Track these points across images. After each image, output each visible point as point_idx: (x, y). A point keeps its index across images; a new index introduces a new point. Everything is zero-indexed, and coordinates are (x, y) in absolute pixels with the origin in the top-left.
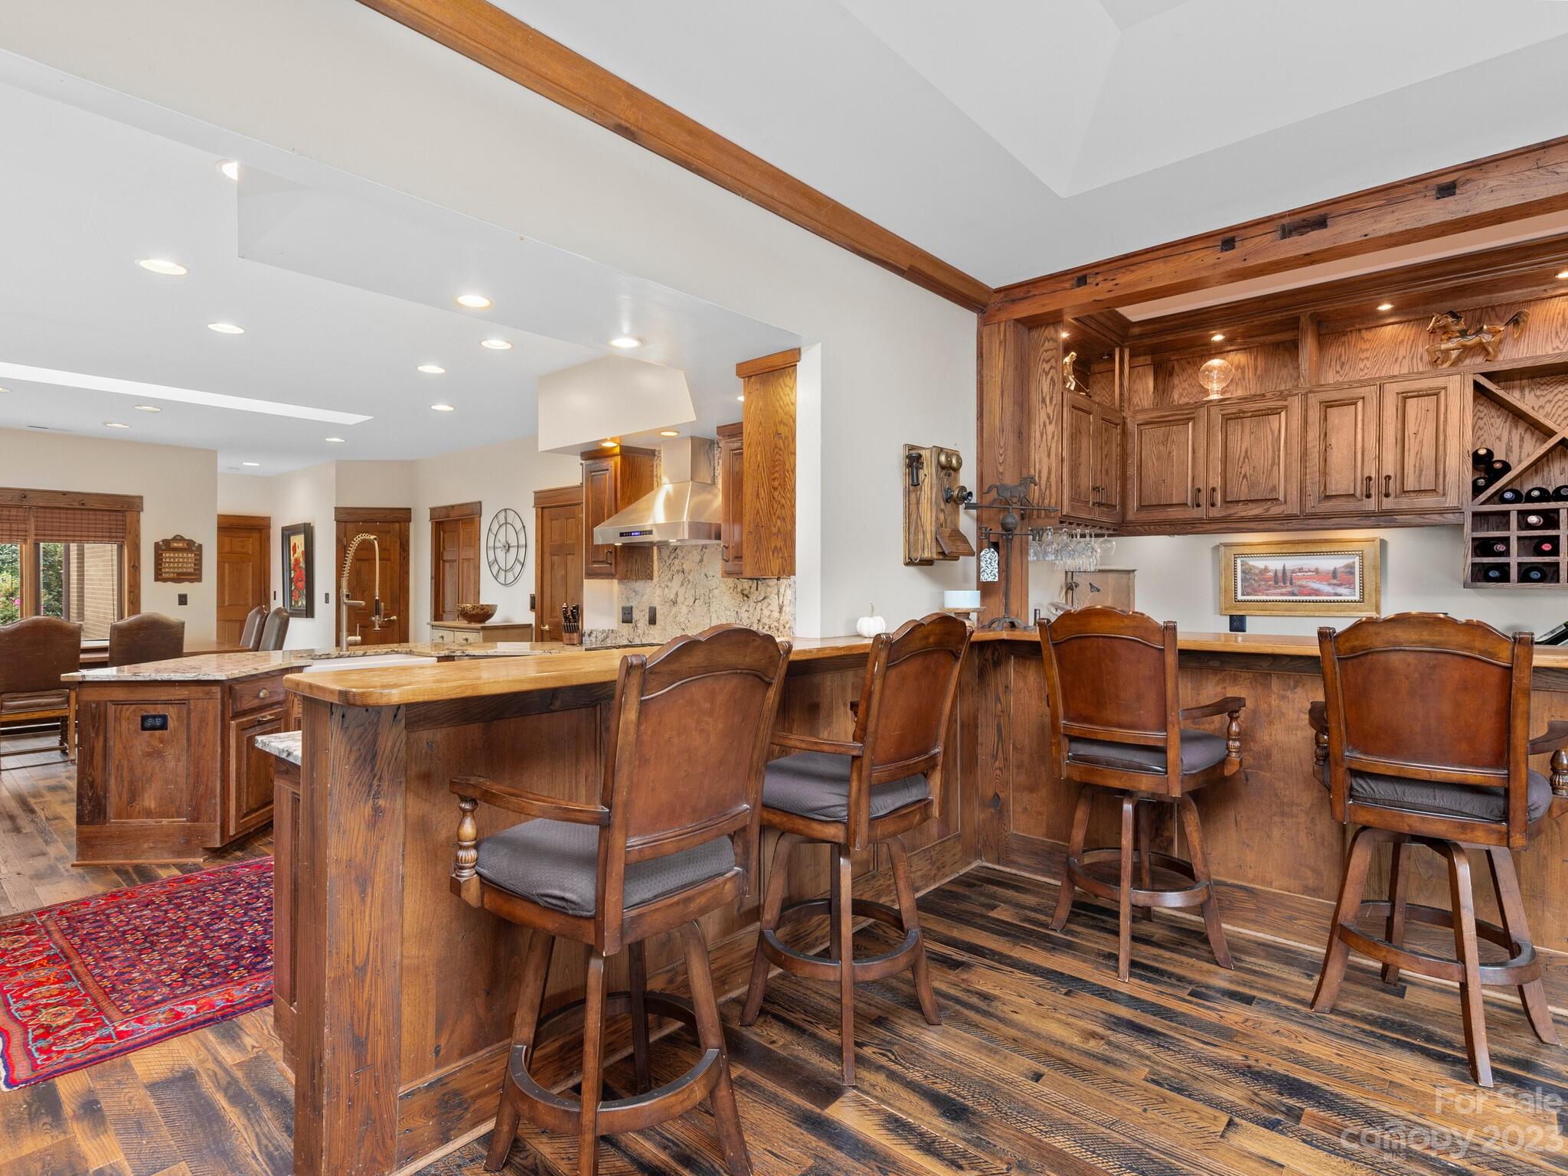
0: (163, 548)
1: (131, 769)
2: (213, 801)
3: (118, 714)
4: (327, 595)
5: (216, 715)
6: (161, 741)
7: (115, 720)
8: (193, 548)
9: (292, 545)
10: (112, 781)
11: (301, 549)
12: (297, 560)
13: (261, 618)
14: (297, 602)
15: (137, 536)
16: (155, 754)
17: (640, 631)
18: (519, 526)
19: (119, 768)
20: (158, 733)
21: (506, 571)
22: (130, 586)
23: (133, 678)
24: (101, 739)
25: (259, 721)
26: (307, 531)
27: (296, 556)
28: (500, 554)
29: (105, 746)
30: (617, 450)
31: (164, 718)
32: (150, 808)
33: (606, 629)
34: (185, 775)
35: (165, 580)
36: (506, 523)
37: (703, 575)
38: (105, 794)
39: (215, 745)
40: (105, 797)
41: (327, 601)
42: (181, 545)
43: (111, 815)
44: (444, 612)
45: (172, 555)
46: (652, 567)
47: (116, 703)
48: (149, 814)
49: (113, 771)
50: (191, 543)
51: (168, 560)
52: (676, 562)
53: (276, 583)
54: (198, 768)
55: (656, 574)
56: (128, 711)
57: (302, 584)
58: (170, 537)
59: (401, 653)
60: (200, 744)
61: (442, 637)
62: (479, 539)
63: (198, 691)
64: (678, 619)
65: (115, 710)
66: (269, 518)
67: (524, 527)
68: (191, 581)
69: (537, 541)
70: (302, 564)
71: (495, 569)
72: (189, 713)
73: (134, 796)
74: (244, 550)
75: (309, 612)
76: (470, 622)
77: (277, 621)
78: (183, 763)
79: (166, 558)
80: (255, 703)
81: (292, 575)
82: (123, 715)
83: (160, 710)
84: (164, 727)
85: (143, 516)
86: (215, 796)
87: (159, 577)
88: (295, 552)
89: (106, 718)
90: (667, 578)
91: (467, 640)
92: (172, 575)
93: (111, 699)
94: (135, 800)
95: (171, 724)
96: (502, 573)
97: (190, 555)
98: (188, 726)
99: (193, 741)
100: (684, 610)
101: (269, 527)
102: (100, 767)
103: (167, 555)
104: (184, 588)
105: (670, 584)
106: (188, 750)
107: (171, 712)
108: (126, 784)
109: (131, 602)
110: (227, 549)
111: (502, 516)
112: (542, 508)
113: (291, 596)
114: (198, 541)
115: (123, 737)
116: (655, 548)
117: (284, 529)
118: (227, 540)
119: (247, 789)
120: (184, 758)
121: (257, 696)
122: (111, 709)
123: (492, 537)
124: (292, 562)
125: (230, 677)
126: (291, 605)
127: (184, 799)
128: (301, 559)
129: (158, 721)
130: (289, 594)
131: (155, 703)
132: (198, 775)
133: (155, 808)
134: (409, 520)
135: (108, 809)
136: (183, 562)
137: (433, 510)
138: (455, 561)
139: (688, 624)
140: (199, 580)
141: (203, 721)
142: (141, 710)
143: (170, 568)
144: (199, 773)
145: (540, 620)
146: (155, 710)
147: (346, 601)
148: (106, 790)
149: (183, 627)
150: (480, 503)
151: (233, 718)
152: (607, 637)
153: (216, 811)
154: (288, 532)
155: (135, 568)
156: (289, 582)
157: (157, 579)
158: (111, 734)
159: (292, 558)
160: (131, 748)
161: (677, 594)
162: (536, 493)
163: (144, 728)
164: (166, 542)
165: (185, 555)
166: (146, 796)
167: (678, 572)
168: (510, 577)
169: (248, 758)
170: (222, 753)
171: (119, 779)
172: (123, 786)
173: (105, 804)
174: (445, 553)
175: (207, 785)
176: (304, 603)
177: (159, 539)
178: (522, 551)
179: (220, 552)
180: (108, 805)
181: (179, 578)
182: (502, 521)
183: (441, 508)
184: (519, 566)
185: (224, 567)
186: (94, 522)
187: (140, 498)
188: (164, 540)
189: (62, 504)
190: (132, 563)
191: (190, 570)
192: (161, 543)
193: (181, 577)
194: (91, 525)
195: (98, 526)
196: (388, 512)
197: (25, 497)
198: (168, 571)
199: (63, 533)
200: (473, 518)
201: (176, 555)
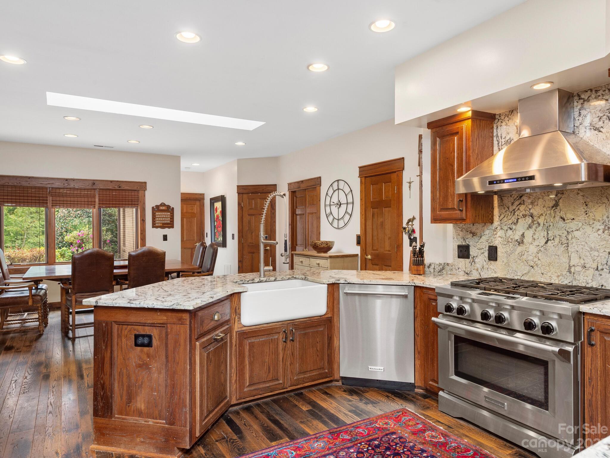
0: (156, 209)
1: (129, 377)
2: (184, 410)
3: (120, 332)
4: (233, 235)
5: (186, 338)
6: (148, 356)
7: (118, 338)
8: (170, 210)
9: (215, 208)
10: (116, 385)
11: (220, 209)
12: (218, 216)
13: (203, 249)
14: (218, 238)
15: (144, 203)
16: (144, 366)
17: (478, 266)
18: (347, 190)
19: (120, 374)
20: (146, 349)
21: (338, 220)
22: (141, 231)
23: (129, 305)
24: (109, 351)
25: (215, 339)
26: (222, 199)
27: (217, 213)
28: (334, 209)
29: (111, 357)
30: (470, 114)
31: (150, 337)
32: (141, 408)
33: (442, 262)
34: (164, 385)
35: (157, 227)
36: (338, 189)
37: (557, 218)
38: (112, 395)
39: (185, 363)
40: (112, 397)
41: (233, 238)
42: (164, 208)
43: (116, 412)
44: (297, 245)
45: (160, 214)
46: (493, 212)
47: (118, 323)
48: (140, 414)
49: (116, 377)
50: (168, 207)
51: (158, 216)
52: (522, 208)
53: (208, 229)
54: (173, 381)
55: (496, 218)
56: (126, 330)
57: (220, 229)
58: (159, 204)
59: (298, 279)
60: (174, 361)
61: (302, 262)
62: (320, 201)
63: (173, 317)
64: (525, 257)
65: (118, 329)
66: (204, 194)
67: (351, 191)
68: (169, 227)
69: (361, 200)
70: (221, 218)
71: (331, 218)
72: (167, 334)
73: (130, 398)
74: (192, 211)
75: (224, 244)
76: (318, 252)
77: (212, 250)
78: (162, 376)
79: (157, 215)
80: (212, 324)
81: (215, 224)
82: (123, 332)
83: (147, 330)
84: (149, 345)
85: (147, 193)
86: (186, 407)
87: (154, 226)
88: (216, 212)
89: (112, 335)
90: (510, 222)
91: (319, 264)
92: (160, 225)
93: (116, 320)
94: (131, 402)
95: (155, 342)
96: (336, 221)
97: (168, 214)
98: (166, 345)
99: (170, 359)
100: (533, 249)
101: (203, 199)
102: (108, 373)
103: (158, 213)
104: (166, 231)
105: (514, 227)
106: (166, 366)
107: (155, 333)
108: (125, 388)
109: (142, 239)
110: (185, 211)
111: (335, 186)
112: (365, 177)
113: (215, 235)
114: (172, 206)
115: (123, 351)
116: (496, 198)
117: (211, 199)
118: (185, 206)
119: (207, 396)
120: (163, 371)
121: (213, 319)
122: (115, 327)
123: (328, 199)
124: (215, 217)
125: (196, 307)
126: (215, 240)
127: (164, 405)
128: (220, 215)
129: (146, 340)
130: (214, 234)
131: (144, 325)
132: (173, 386)
133: (145, 409)
134: (275, 191)
135: (114, 407)
136: (165, 217)
137: (289, 184)
138: (303, 214)
139: (539, 262)
140: (173, 227)
141: (176, 342)
142: (135, 330)
143: (159, 220)
144: (174, 385)
145: (364, 251)
146: (144, 330)
147: (263, 241)
148: (112, 392)
149: (165, 255)
150: (320, 178)
151: (197, 339)
152: (443, 269)
153: (186, 419)
154: (213, 201)
155: (143, 221)
156: (213, 227)
157: (153, 227)
158: (115, 348)
159: (215, 215)
160: (128, 359)
161: (523, 235)
162: (360, 168)
163: (136, 345)
164: (157, 207)
165: (166, 214)
166: (138, 399)
167: (524, 216)
168: (342, 224)
169: (207, 370)
170: (190, 369)
171: (120, 383)
172: (123, 389)
173: (112, 403)
174: (297, 210)
175: (180, 396)
176: (222, 239)
177: (154, 205)
178: (350, 206)
179: (182, 213)
180: (113, 404)
181: (163, 226)
182: (335, 187)
183: (295, 183)
184: (347, 217)
185: (184, 220)
186: (125, 196)
187: (145, 183)
188: (156, 206)
189: (110, 187)
190: (142, 218)
191: (169, 222)
192: (155, 207)
193: (164, 226)
194: (123, 198)
195: (126, 198)
196: (264, 187)
197: (94, 184)
198: (158, 222)
199: (111, 203)
200: (316, 188)
201: (162, 214)
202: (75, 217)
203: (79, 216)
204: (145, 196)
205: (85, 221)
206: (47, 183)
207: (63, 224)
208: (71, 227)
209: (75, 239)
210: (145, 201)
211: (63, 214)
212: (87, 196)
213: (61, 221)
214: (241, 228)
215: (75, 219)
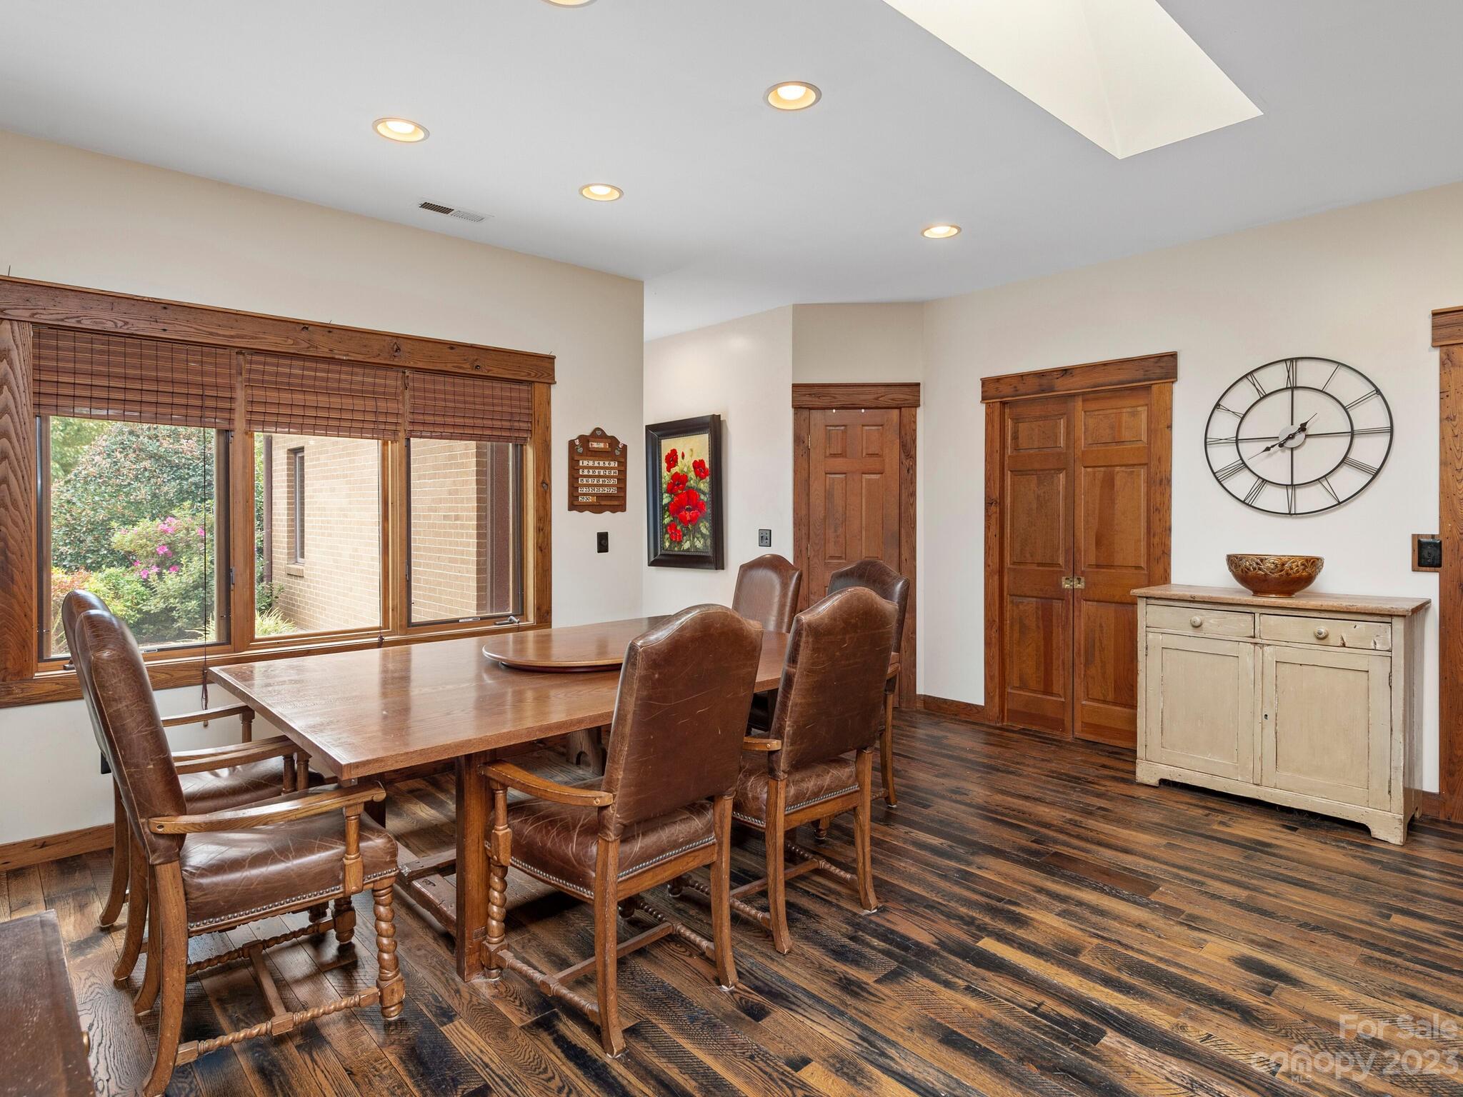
0: (581, 449)
4: (766, 533)
8: (617, 452)
12: (680, 478)
14: (678, 543)
15: (548, 428)
18: (1353, 391)
21: (1293, 487)
22: (539, 519)
26: (714, 426)
27: (675, 470)
35: (581, 509)
36: (1293, 388)
41: (765, 543)
42: (602, 445)
45: (591, 463)
50: (613, 441)
51: (586, 472)
58: (587, 432)
61: (1195, 624)
67: (1379, 390)
68: (614, 509)
75: (717, 559)
79: (584, 468)
81: (666, 501)
85: (555, 392)
87: (574, 505)
91: (1322, 637)
92: (591, 499)
96: (1277, 492)
97: (613, 464)
103: (586, 463)
104: (605, 521)
109: (539, 548)
111: (1272, 380)
113: (663, 533)
114: (622, 441)
124: (666, 479)
126: (663, 548)
130: (660, 531)
134: (916, 405)
136: (605, 476)
137: (991, 382)
140: (623, 507)
143: (588, 486)
154: (662, 432)
155: (544, 486)
156: (659, 511)
157: (570, 507)
162: (1432, 315)
164: (584, 439)
165: (606, 464)
168: (1317, 499)
177: (574, 436)
178: (1372, 443)
181: (597, 508)
182: (1273, 383)
183: (1023, 376)
184: (1355, 476)
186: (491, 400)
187: (551, 359)
188: (581, 438)
189: (449, 365)
190: (541, 478)
191: (613, 491)
192: (577, 442)
193: (603, 503)
194: (487, 408)
195: (496, 408)
196: (882, 390)
197: (398, 349)
198: (587, 494)
199: (449, 420)
200: (1149, 387)
201: (596, 464)
202: (136, 478)
203: (147, 474)
204: (549, 403)
205: (166, 488)
206: (232, 333)
207: (97, 498)
208: (124, 508)
209: (150, 540)
210: (550, 418)
211: (97, 468)
212: (374, 393)
213: (92, 487)
214: (804, 512)
215: (136, 484)
